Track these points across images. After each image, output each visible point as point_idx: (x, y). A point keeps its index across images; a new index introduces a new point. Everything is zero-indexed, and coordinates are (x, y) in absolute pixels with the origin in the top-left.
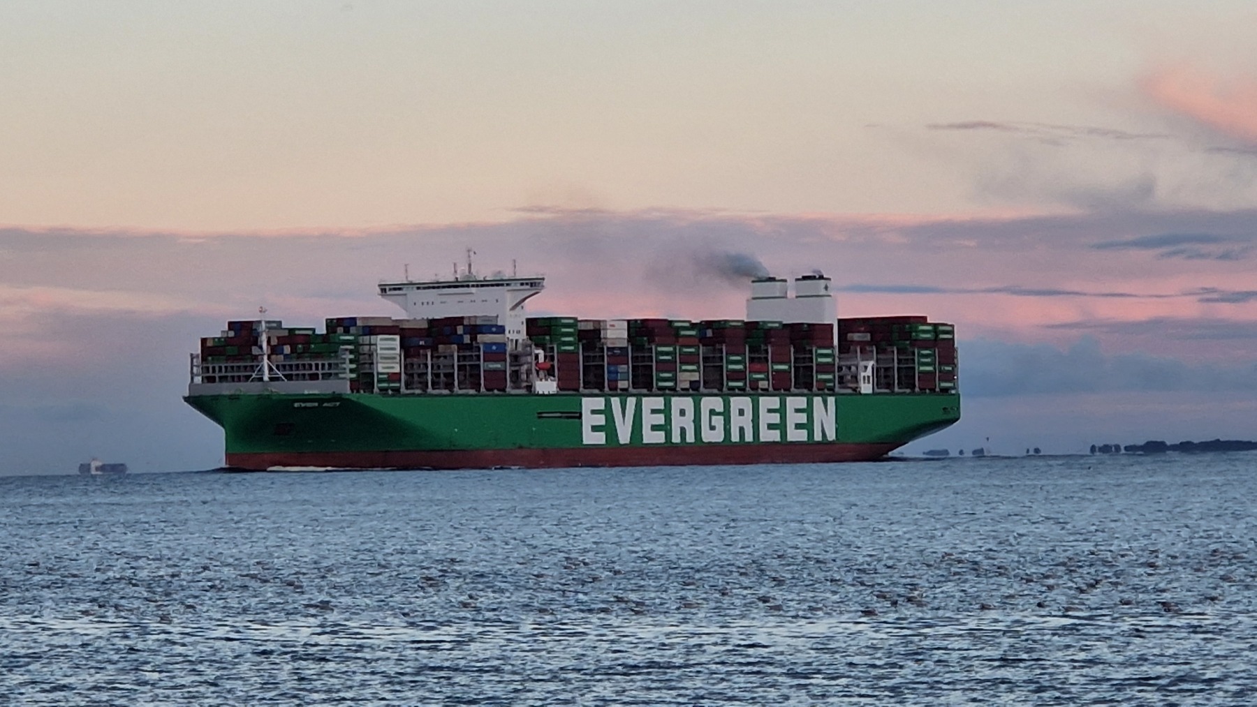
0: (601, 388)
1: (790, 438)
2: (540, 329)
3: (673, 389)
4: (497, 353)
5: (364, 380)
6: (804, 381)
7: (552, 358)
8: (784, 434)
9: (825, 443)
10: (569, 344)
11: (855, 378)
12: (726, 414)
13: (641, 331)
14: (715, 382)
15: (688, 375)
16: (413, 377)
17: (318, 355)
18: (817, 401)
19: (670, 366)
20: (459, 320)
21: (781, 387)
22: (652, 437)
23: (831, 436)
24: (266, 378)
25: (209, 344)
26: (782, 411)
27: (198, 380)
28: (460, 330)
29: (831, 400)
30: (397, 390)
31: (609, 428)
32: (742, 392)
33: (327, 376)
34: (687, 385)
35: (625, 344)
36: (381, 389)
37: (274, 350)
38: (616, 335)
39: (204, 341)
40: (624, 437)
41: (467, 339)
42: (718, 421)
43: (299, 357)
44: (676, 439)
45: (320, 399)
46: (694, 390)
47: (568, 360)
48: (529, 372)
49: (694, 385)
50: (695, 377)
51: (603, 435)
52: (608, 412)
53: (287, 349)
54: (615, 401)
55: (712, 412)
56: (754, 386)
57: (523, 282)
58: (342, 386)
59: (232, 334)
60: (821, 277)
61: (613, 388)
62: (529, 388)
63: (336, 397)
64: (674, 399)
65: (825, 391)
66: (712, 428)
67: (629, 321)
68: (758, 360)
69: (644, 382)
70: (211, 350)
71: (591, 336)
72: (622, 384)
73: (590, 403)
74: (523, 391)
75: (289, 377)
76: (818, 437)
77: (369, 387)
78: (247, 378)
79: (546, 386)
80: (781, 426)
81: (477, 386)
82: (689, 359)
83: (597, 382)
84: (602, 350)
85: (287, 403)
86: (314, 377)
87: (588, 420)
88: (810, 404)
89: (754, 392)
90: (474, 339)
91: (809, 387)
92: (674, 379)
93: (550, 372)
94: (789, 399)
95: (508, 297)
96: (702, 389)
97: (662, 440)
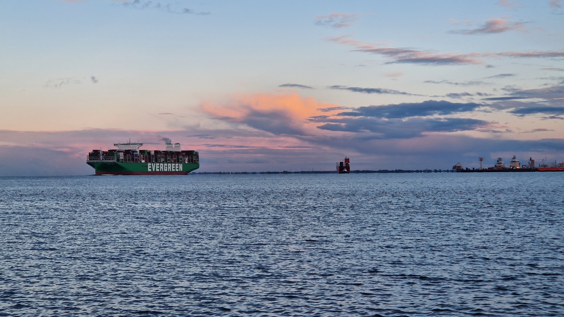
0: (151, 162)
1: (176, 171)
2: (141, 152)
3: (160, 162)
4: (136, 156)
5: (118, 160)
6: (178, 161)
7: (144, 157)
8: (175, 170)
9: (181, 171)
10: (146, 154)
11: (185, 161)
12: (167, 166)
13: (156, 152)
14: (166, 161)
15: (162, 160)
16: (125, 159)
17: (110, 156)
18: (180, 164)
19: (160, 158)
20: (130, 150)
21: (175, 162)
22: (158, 170)
23: (182, 170)
24: (101, 159)
25: (91, 154)
26: (175, 166)
27: (88, 160)
28: (130, 152)
29: (182, 164)
30: (123, 162)
31: (152, 168)
32: (170, 163)
33: (112, 159)
34: (162, 161)
35: (154, 154)
36: (121, 162)
37: (103, 155)
38: (153, 153)
39: (89, 153)
40: (154, 170)
41: (132, 153)
42: (166, 167)
43: (107, 156)
44: (161, 170)
45: (112, 163)
46: (163, 162)
47: (146, 157)
48: (141, 159)
49: (163, 161)
50: (163, 160)
51: (151, 169)
52: (151, 166)
53: (105, 155)
54: (152, 164)
55: (166, 166)
56: (171, 162)
57: (140, 144)
58: (115, 161)
59: (93, 152)
60: (179, 144)
61: (152, 162)
62: (141, 162)
63: (114, 163)
64: (160, 164)
65: (181, 163)
66: (166, 169)
67: (154, 151)
68: (172, 158)
69: (156, 161)
70: (90, 155)
71: (149, 153)
72: (153, 161)
73: (149, 164)
74: (140, 162)
75: (105, 159)
76: (180, 170)
77: (119, 161)
78: (97, 159)
79: (143, 161)
80: (175, 169)
81: (134, 161)
82: (162, 157)
83: (150, 161)
84: (151, 155)
85: (106, 164)
86: (110, 159)
87: (149, 167)
88: (179, 165)
89: (171, 163)
90: (133, 153)
91: (179, 162)
92: (160, 160)
93: (144, 159)
94: (176, 164)
95: (137, 146)
96: (164, 162)
97: (159, 171)
